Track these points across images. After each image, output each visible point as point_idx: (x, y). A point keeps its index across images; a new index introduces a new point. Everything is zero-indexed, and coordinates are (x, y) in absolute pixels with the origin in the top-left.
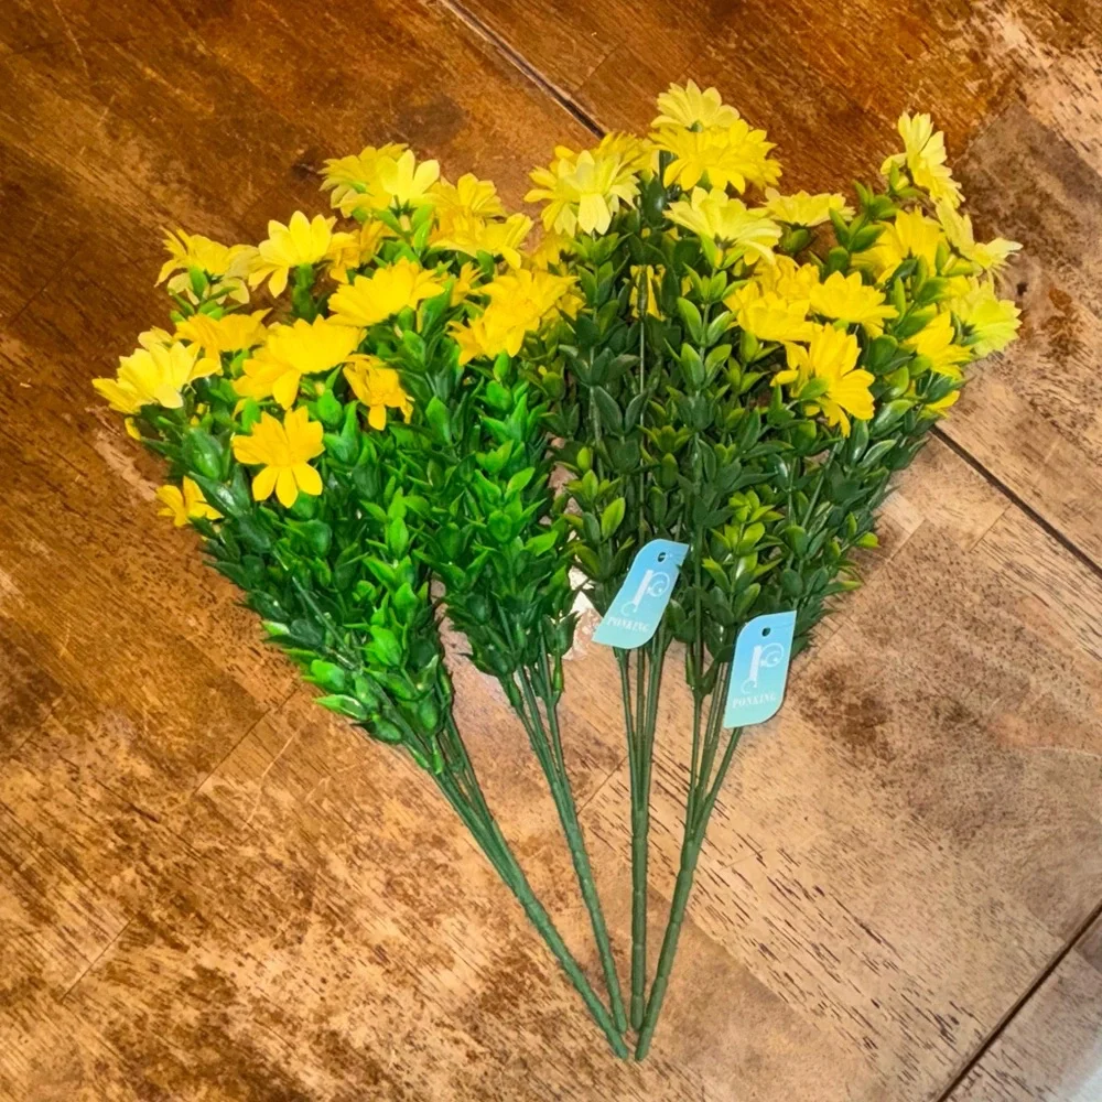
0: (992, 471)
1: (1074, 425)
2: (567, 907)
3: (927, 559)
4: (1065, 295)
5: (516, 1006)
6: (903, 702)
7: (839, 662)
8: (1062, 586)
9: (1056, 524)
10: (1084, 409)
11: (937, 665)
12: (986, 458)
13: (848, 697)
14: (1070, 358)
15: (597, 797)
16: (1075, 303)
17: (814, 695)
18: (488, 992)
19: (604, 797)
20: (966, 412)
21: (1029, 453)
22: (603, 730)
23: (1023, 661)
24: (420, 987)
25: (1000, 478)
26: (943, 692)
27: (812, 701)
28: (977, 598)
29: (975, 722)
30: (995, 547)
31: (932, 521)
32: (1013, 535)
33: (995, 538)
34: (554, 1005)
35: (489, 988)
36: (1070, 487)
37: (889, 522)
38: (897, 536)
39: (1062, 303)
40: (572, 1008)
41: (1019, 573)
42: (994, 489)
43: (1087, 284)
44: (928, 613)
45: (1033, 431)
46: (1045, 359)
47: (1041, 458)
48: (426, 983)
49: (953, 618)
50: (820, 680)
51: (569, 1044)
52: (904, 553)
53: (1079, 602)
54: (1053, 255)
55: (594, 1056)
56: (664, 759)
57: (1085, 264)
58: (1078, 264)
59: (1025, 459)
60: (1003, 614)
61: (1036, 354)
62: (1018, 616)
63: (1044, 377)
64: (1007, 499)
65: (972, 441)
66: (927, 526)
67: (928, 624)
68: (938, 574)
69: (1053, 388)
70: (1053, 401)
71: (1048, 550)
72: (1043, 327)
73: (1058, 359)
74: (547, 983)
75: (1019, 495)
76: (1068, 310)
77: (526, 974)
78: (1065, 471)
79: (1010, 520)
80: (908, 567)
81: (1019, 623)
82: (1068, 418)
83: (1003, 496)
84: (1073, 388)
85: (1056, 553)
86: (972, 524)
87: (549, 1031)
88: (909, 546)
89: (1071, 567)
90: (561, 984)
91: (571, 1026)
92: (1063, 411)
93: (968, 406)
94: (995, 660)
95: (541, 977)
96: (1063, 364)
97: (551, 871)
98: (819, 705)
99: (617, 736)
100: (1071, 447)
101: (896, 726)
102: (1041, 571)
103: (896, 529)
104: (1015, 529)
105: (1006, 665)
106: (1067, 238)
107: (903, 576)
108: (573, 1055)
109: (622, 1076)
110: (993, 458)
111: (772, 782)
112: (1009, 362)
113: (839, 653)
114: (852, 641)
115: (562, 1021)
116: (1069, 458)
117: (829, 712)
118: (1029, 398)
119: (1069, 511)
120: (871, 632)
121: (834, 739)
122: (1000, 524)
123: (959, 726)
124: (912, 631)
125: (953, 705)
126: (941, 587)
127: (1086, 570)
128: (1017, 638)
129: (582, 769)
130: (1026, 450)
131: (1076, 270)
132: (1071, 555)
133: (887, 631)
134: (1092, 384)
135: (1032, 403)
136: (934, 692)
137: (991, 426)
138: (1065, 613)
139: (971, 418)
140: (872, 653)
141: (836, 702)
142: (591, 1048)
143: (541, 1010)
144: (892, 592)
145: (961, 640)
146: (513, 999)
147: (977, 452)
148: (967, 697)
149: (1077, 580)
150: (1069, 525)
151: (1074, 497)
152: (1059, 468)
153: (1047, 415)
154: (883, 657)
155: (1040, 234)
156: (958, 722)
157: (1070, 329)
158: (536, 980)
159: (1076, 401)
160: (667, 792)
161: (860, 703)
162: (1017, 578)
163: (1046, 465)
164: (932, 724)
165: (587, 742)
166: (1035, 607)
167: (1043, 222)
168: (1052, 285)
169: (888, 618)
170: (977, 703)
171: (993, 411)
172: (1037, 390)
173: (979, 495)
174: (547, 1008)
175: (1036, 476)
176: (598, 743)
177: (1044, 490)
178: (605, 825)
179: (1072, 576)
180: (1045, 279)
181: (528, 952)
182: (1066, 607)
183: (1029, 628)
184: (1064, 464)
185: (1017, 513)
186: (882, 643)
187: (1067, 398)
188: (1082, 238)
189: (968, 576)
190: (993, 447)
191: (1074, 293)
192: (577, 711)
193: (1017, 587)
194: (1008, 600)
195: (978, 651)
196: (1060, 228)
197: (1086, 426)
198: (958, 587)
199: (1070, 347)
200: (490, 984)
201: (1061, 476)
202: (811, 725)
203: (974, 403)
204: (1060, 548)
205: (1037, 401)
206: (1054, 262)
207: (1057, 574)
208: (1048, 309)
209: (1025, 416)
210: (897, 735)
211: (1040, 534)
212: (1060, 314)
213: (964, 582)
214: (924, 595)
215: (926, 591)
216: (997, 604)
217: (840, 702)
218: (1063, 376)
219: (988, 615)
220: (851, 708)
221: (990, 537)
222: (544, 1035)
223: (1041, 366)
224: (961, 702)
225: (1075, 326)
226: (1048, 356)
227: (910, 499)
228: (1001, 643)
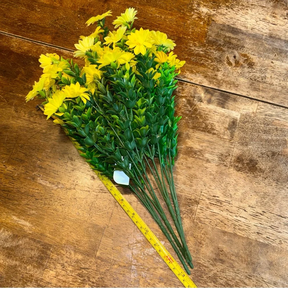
0: (250, 97)
1: (263, 79)
2: (203, 245)
3: (246, 122)
4: (245, 54)
5: (203, 277)
6: (259, 157)
7: (239, 154)
8: (280, 114)
9: (271, 102)
10: (263, 75)
11: (262, 145)
12: (247, 95)
13: (245, 162)
14: (253, 66)
15: (197, 213)
16: (248, 55)
17: (237, 165)
18: (194, 277)
19: (198, 212)
20: (237, 87)
21: (256, 89)
22: (190, 196)
23: (282, 135)
24: (176, 284)
25: (253, 97)
26: (267, 150)
27: (237, 166)
28: (263, 126)
29: (279, 154)
30: (260, 113)
31: (243, 113)
32: (263, 108)
33: (259, 111)
34: (212, 272)
35: (193, 276)
36: (269, 93)
37: (233, 118)
38: (236, 120)
39: (245, 56)
40: (217, 271)
41: (269, 116)
42: (253, 100)
43: (248, 50)
44: (253, 134)
45: (254, 85)
46: (248, 69)
47: (259, 89)
48: (177, 282)
49: (260, 133)
50: (236, 161)
51: (221, 281)
52: (240, 123)
53: (286, 116)
54: (238, 48)
55: (229, 282)
56: (208, 196)
57: (246, 46)
58: (244, 47)
59: (256, 91)
60: (271, 126)
61: (246, 68)
62: (275, 126)
63: (250, 72)
64: (257, 101)
65: (242, 92)
66: (242, 115)
67: (255, 136)
68: (251, 124)
69: (253, 74)
70: (255, 76)
71: (272, 108)
72: (244, 63)
73: (251, 67)
74: (208, 267)
75: (259, 99)
76: (248, 57)
77: (201, 268)
78: (266, 90)
79: (260, 105)
80: (243, 126)
81: (275, 127)
82: (260, 78)
83: (256, 101)
84: (258, 72)
85: (275, 108)
86: (252, 110)
87: (215, 280)
88: (240, 121)
89: (280, 109)
90: (211, 266)
91: (220, 276)
92: (258, 78)
93: (237, 85)
94: (275, 138)
95: (205, 267)
96: (253, 68)
97: (194, 237)
98: (239, 167)
99: (194, 196)
100: (265, 84)
101: (261, 163)
102: (274, 113)
103: (235, 118)
104: (263, 107)
105: (278, 138)
106: (238, 43)
107: (243, 128)
108: (224, 284)
109: (239, 284)
110: (249, 94)
111: (238, 190)
112: (241, 73)
113: (238, 152)
114: (239, 148)
115: (217, 276)
116: (266, 87)
117: (243, 167)
118: (249, 78)
119: (272, 98)
120: (242, 144)
121: (247, 173)
122: (259, 107)
123: (275, 156)
124: (252, 140)
125: (271, 152)
126: (253, 127)
127: (284, 109)
128: (277, 131)
129: (189, 208)
130: (255, 89)
131: (245, 49)
132: (278, 107)
133: (246, 142)
134: (262, 69)
135: (250, 79)
136: (265, 151)
137: (244, 87)
138: (284, 120)
139: (239, 88)
140: (245, 149)
141: (243, 164)
142: (227, 280)
143: (210, 276)
144: (242, 133)
145: (264, 137)
146: (201, 276)
147: (244, 94)
148: (273, 149)
149: (283, 112)
150: (274, 101)
151: (271, 94)
152: (264, 90)
153: (256, 80)
154: (248, 149)
155: (232, 45)
156: (274, 156)
157: (250, 61)
158: (204, 268)
159: (260, 74)
160: (213, 204)
161: (249, 162)
162: (269, 117)
163: (262, 90)
164: (269, 159)
165: (188, 201)
166: (277, 122)
167: (232, 42)
168: (241, 53)
169: (244, 139)
170: (276, 149)
171: (243, 84)
172: (250, 76)
173: (250, 103)
174: (211, 274)
175: (261, 93)
176: (190, 200)
177: (264, 96)
178: (202, 219)
179: (281, 111)
180: (239, 53)
181: (199, 261)
182: (284, 119)
183: (279, 127)
184: (265, 88)
185: (261, 103)
186: (247, 145)
187: (258, 75)
188: (242, 42)
189: (258, 122)
190: (247, 92)
191: (247, 53)
192: (182, 194)
193: (270, 119)
194: (270, 123)
195: (270, 138)
196: (236, 42)
197: (265, 79)
198: (257, 125)
199: (252, 64)
200: (193, 275)
201: (266, 91)
202: (240, 172)
203: (238, 84)
204: (275, 107)
205: (251, 78)
206: (239, 49)
207: (278, 112)
208: (243, 59)
209: (251, 82)
210: (262, 166)
211: (269, 105)
212: (246, 58)
213: (258, 123)
214: (250, 130)
215: (250, 129)
216: (268, 125)
217: (244, 164)
218: (254, 71)
219: (267, 129)
220: (247, 164)
221: (258, 111)
222: (214, 282)
223: (248, 70)
224: (273, 151)
225: (251, 60)
226: (248, 68)
227: (234, 111)
228: (274, 133)
